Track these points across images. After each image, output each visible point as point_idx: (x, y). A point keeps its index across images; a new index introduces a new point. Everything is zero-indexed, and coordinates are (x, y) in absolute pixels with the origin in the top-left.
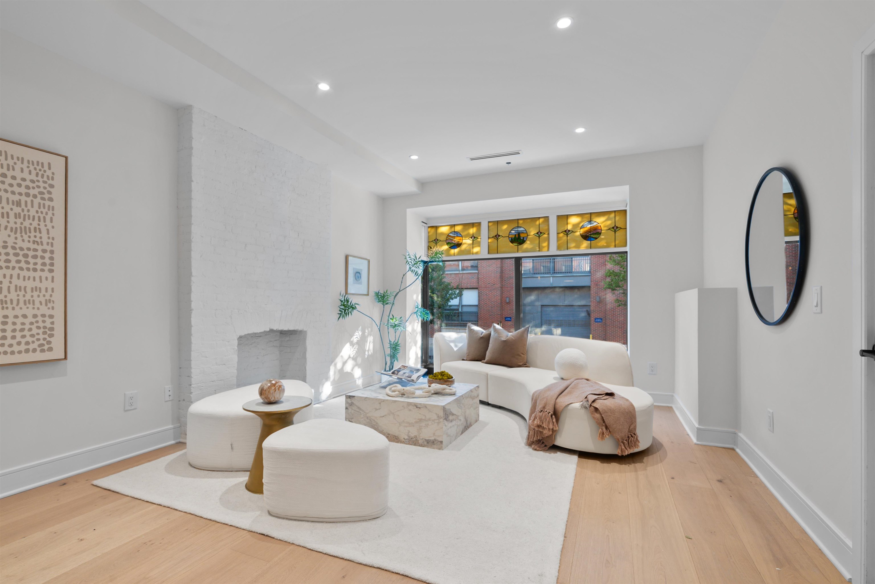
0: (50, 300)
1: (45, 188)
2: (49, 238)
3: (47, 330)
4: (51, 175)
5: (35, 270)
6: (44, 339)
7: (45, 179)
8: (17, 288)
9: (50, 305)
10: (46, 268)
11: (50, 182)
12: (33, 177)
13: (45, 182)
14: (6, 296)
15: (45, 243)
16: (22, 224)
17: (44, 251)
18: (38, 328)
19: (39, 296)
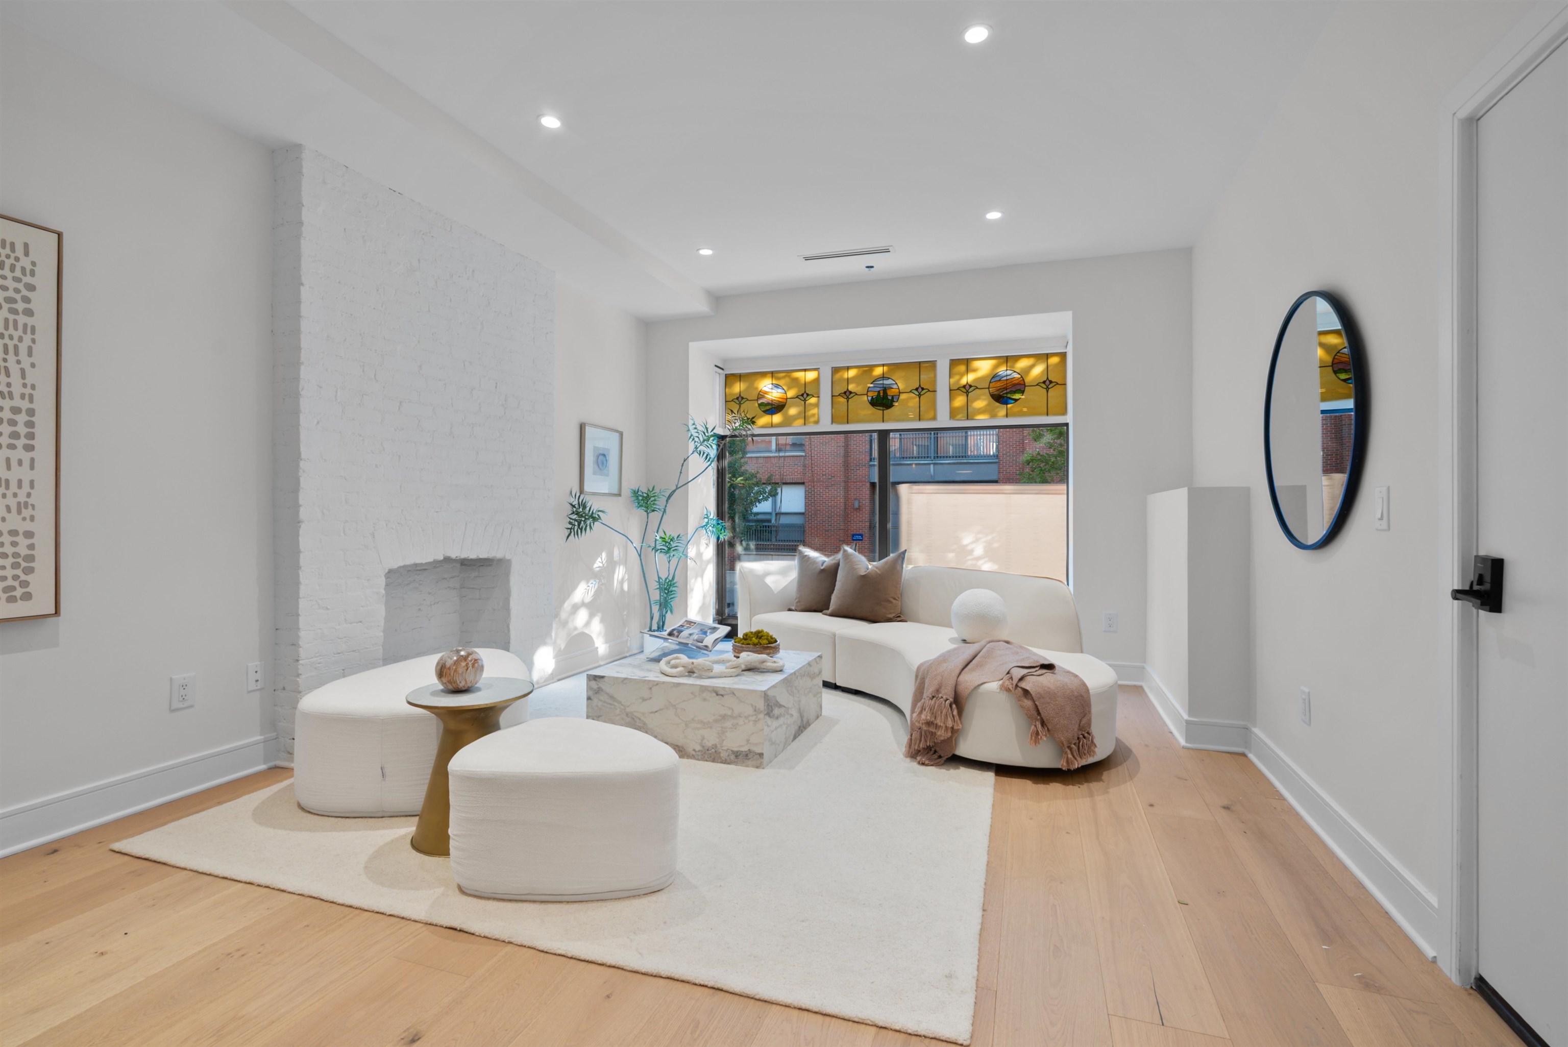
0: (26, 503)
1: (17, 291)
2: (25, 385)
3: (20, 560)
4: (29, 267)
6: (15, 578)
7: (18, 273)
9: (26, 513)
10: (20, 443)
11: (28, 279)
13: (17, 280)
15: (17, 396)
17: (16, 410)
19: (4, 496)
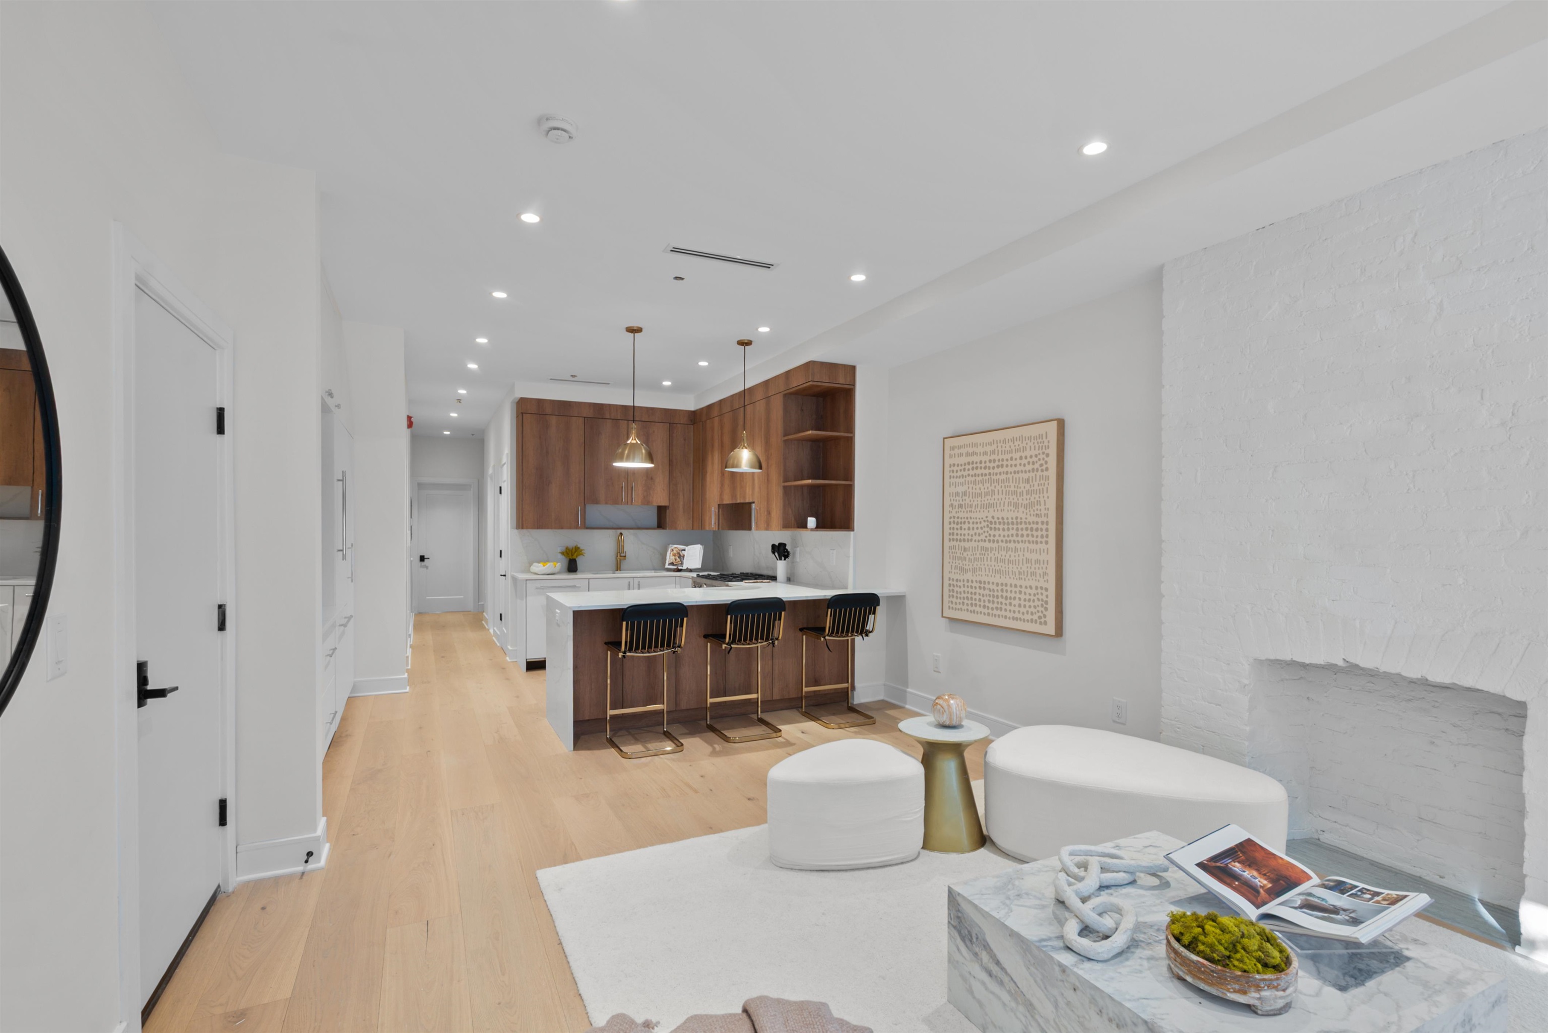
0: (1046, 572)
1: (1043, 459)
3: (1043, 603)
4: (1047, 445)
5: (1037, 543)
6: (1041, 612)
7: (1044, 450)
8: (1028, 561)
9: (1046, 578)
10: (1044, 540)
11: (1046, 452)
12: (1037, 452)
13: (1043, 453)
14: (1021, 568)
15: (1043, 515)
16: (1030, 499)
17: (1043, 523)
18: (1038, 599)
19: (1039, 568)
